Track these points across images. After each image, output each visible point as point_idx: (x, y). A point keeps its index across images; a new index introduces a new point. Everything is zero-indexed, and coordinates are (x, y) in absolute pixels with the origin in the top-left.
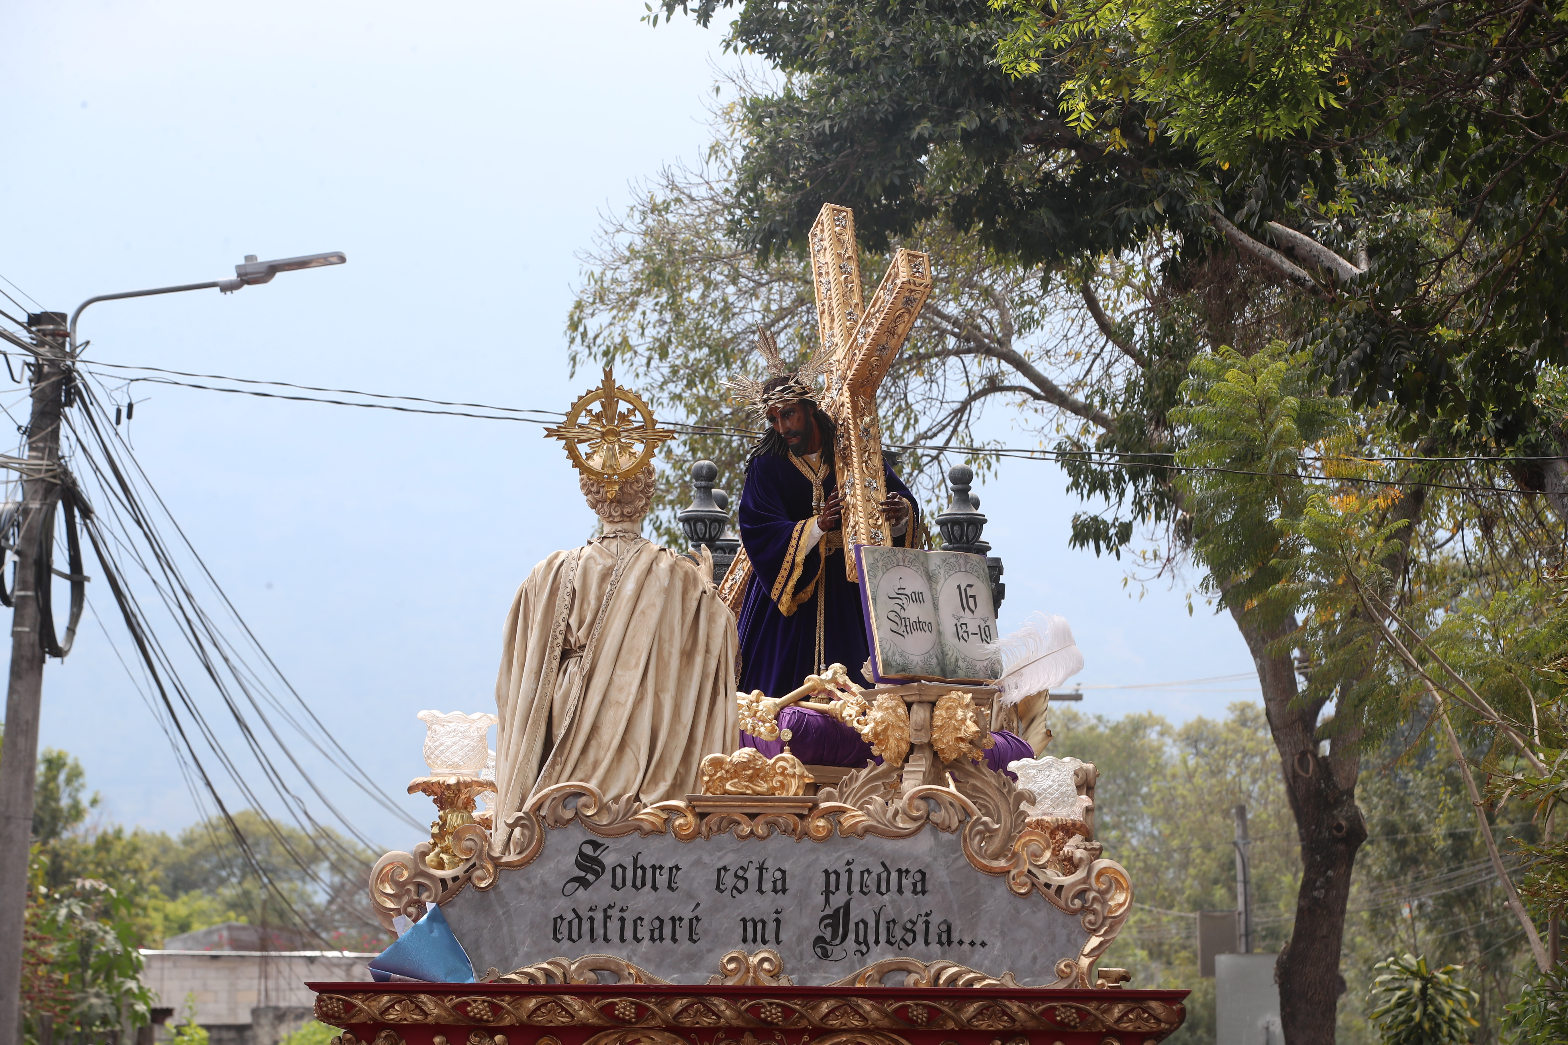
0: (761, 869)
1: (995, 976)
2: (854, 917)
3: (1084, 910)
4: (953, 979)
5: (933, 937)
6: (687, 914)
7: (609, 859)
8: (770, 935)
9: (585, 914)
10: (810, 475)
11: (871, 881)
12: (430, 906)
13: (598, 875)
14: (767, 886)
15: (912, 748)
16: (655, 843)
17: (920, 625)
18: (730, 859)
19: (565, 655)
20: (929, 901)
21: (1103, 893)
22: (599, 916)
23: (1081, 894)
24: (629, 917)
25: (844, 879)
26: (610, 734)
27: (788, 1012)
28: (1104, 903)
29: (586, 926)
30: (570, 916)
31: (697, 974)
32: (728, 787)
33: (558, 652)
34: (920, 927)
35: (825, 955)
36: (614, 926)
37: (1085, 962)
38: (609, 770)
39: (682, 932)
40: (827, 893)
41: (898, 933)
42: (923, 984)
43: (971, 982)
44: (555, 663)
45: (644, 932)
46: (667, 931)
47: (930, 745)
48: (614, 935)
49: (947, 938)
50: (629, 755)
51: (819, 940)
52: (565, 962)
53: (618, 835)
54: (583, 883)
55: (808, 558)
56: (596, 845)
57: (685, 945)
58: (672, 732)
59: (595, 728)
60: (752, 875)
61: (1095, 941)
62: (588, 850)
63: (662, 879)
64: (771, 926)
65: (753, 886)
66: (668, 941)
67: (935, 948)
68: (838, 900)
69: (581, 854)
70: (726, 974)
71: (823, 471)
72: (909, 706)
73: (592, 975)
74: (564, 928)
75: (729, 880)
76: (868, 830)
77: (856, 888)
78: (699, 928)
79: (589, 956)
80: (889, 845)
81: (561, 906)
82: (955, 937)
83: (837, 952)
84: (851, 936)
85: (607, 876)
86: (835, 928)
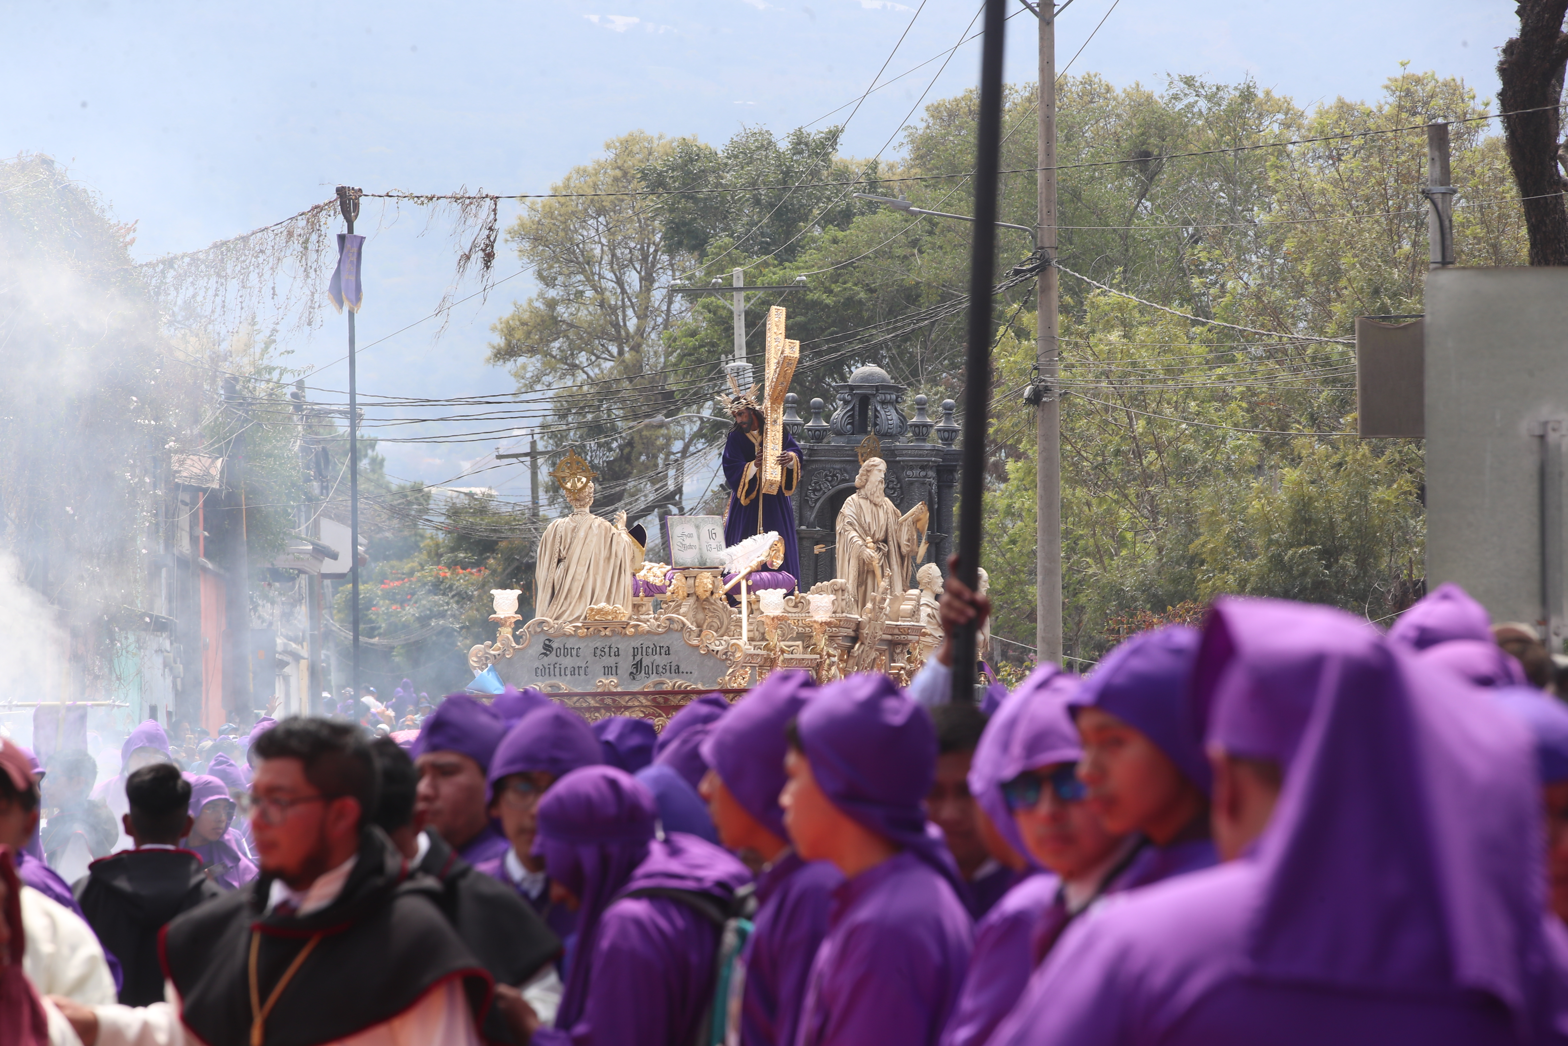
0: (610, 647)
1: (696, 684)
2: (644, 664)
3: (727, 659)
4: (680, 686)
5: (673, 671)
6: (584, 666)
7: (555, 645)
8: (614, 672)
9: (547, 667)
10: (754, 441)
11: (650, 650)
12: (489, 665)
13: (551, 652)
14: (612, 654)
15: (688, 595)
16: (572, 640)
17: (691, 547)
18: (599, 644)
19: (559, 561)
20: (672, 658)
21: (733, 653)
22: (552, 667)
23: (726, 653)
24: (563, 668)
25: (640, 650)
26: (576, 592)
27: (614, 701)
28: (734, 656)
29: (547, 671)
30: (541, 667)
31: (588, 687)
32: (596, 618)
33: (556, 560)
34: (668, 668)
35: (634, 679)
36: (557, 670)
37: (727, 678)
38: (575, 606)
39: (582, 672)
40: (634, 656)
41: (661, 670)
42: (669, 689)
43: (686, 687)
44: (555, 565)
45: (568, 672)
46: (576, 672)
47: (695, 593)
48: (557, 673)
49: (678, 671)
50: (583, 599)
51: (632, 673)
52: (539, 684)
53: (556, 637)
54: (545, 654)
55: (750, 481)
56: (550, 640)
57: (583, 676)
58: (602, 590)
59: (569, 590)
60: (607, 650)
61: (731, 670)
62: (547, 642)
63: (574, 652)
64: (614, 669)
65: (607, 654)
66: (577, 675)
67: (673, 674)
68: (638, 658)
69: (545, 644)
70: (598, 687)
71: (759, 439)
72: (686, 578)
73: (549, 689)
74: (539, 671)
75: (598, 652)
76: (648, 632)
77: (644, 653)
78: (588, 670)
79: (548, 682)
80: (656, 638)
81: (537, 664)
82: (681, 670)
83: (638, 677)
84: (643, 672)
85: (554, 652)
86: (637, 668)
